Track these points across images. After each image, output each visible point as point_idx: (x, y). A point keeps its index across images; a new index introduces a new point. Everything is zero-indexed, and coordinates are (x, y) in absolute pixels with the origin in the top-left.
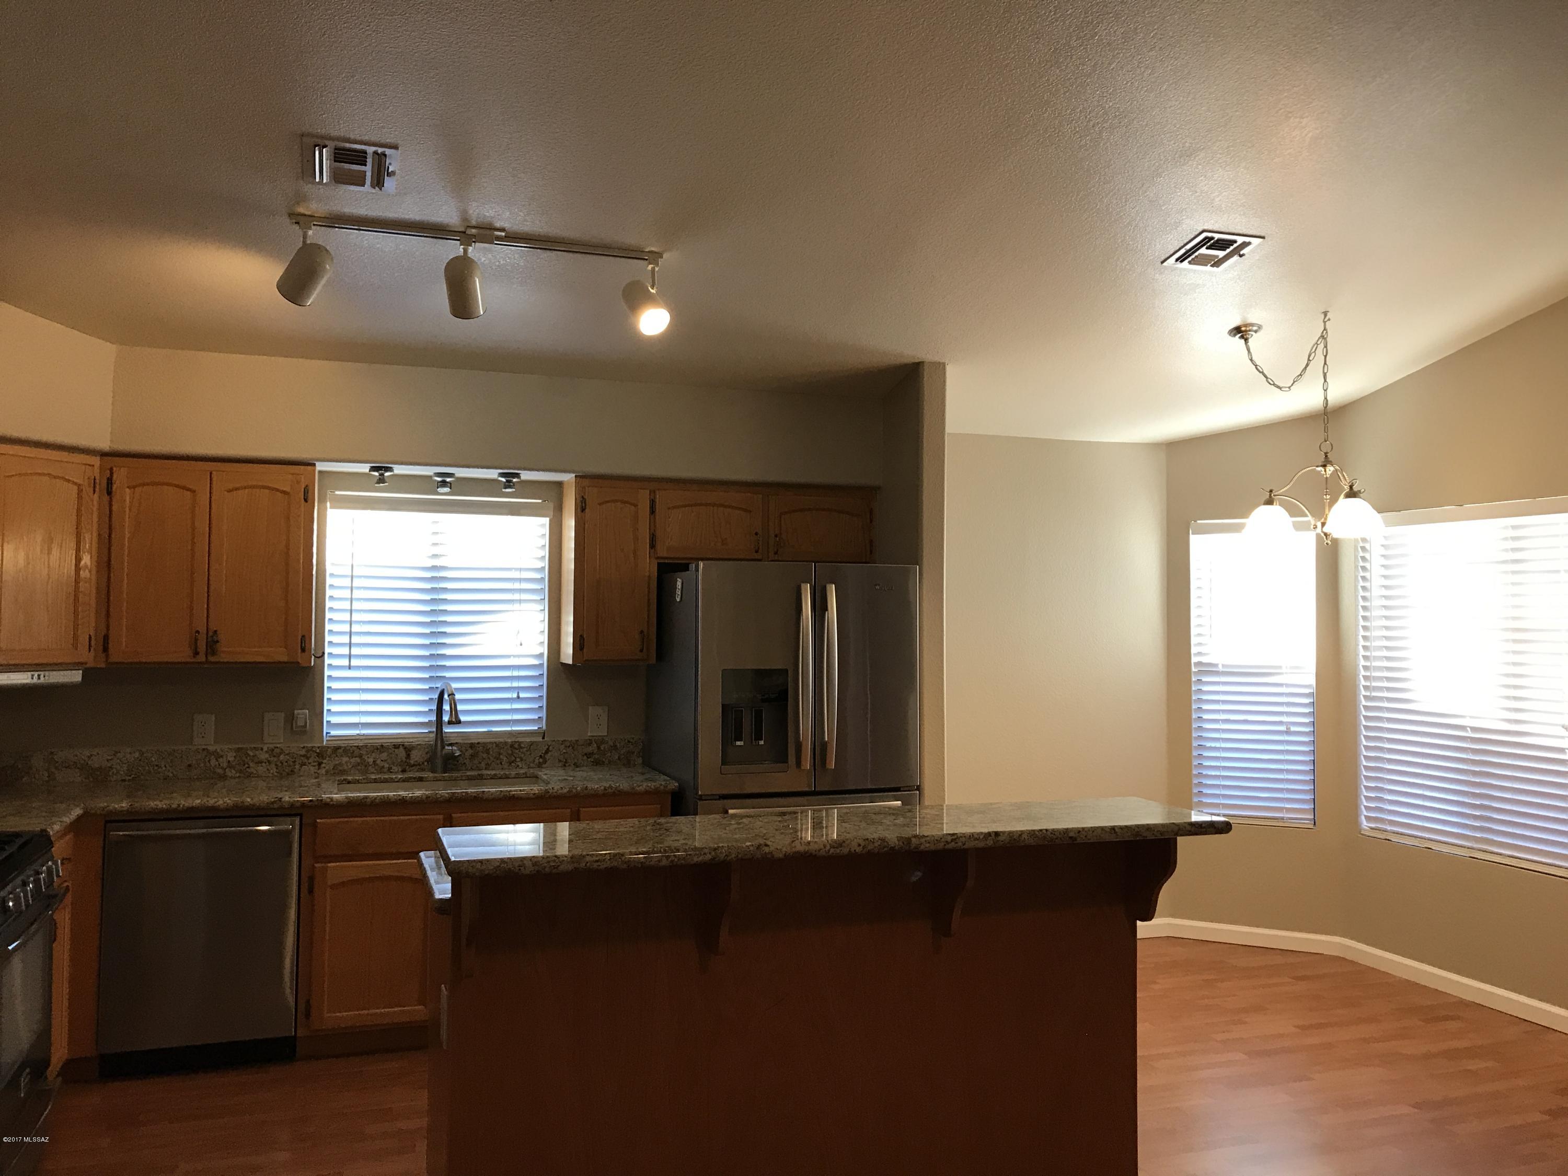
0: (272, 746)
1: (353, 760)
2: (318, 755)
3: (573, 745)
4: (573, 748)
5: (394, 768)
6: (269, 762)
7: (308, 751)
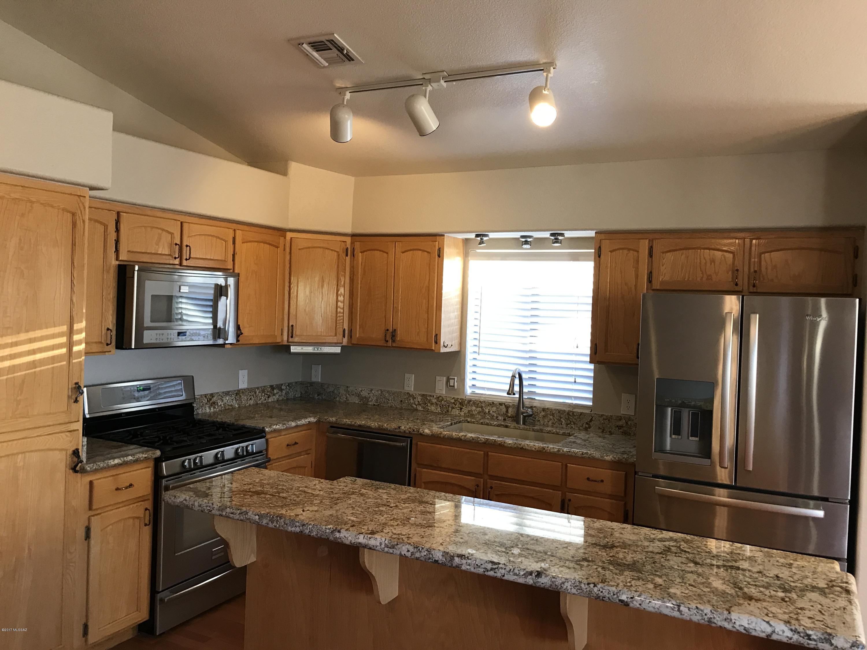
0: (439, 395)
1: (478, 409)
2: (460, 403)
3: (609, 419)
4: (609, 420)
5: (499, 417)
6: (437, 404)
7: (455, 401)
